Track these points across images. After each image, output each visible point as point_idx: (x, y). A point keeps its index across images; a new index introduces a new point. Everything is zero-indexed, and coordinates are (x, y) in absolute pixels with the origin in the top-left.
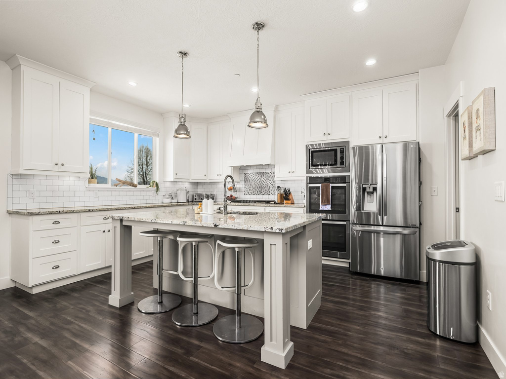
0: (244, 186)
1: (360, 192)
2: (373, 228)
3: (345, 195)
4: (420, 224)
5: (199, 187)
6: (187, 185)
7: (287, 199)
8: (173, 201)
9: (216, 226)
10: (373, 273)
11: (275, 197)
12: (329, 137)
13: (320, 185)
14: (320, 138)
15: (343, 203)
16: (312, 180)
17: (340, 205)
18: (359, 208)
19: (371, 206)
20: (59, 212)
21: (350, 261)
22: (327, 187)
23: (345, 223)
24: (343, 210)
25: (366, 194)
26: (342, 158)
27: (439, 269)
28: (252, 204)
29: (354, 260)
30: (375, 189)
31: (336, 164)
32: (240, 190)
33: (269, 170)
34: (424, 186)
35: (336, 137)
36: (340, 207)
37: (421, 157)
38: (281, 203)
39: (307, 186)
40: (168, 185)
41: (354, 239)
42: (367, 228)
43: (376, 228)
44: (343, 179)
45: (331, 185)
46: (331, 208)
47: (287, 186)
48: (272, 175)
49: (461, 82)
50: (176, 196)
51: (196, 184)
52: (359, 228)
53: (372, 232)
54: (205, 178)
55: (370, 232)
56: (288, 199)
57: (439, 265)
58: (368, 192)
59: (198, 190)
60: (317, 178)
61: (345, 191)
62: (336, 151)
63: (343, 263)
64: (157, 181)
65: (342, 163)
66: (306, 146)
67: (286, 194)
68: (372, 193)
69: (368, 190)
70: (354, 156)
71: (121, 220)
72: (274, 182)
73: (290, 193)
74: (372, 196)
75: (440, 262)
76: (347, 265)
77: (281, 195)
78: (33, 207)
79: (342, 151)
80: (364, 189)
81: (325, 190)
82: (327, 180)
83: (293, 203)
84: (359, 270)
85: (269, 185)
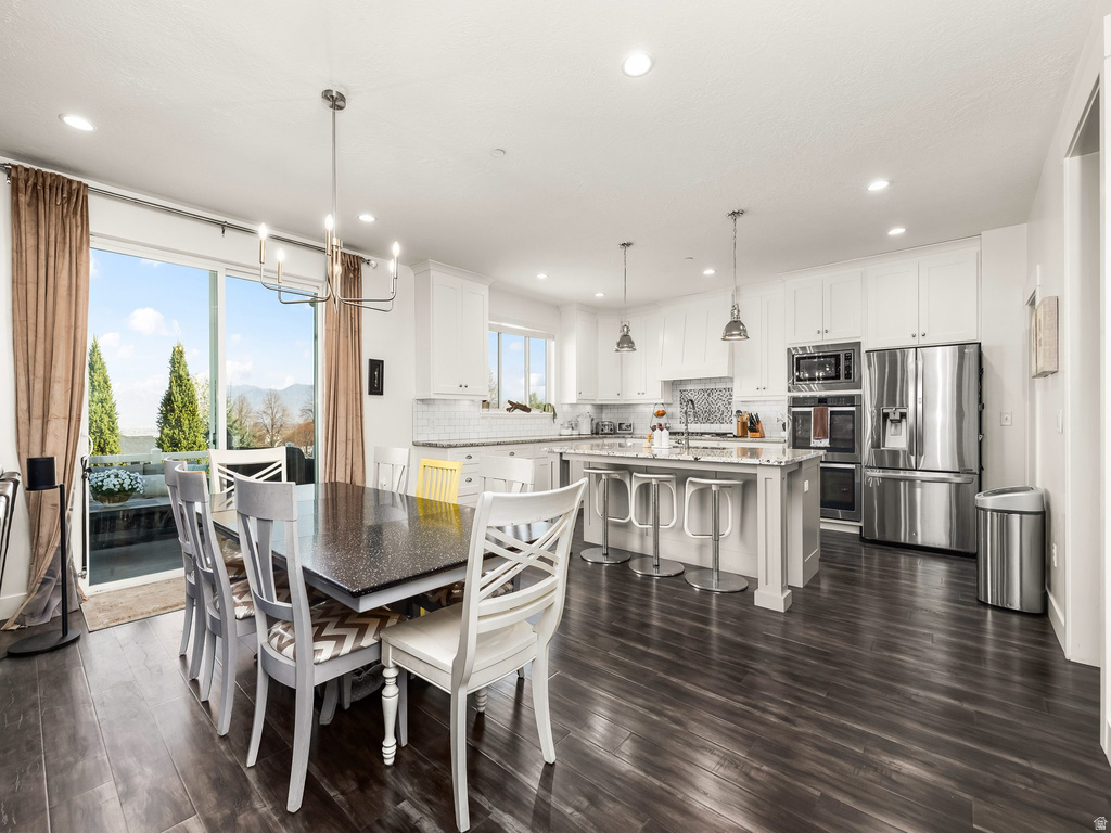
0: (679, 409)
1: (878, 419)
2: (902, 474)
3: (853, 423)
4: (981, 468)
5: (605, 411)
6: (589, 409)
7: (753, 430)
8: (575, 432)
9: (696, 459)
10: (902, 541)
11: (733, 428)
12: (826, 336)
13: (811, 409)
14: (810, 338)
15: (851, 437)
16: (796, 402)
17: (844, 440)
18: (877, 443)
19: (897, 440)
20: (472, 445)
21: (861, 524)
22: (823, 414)
23: (853, 466)
24: (851, 447)
25: (889, 423)
26: (848, 368)
27: (992, 523)
28: (698, 437)
29: (869, 522)
30: (903, 415)
31: (837, 377)
32: (672, 416)
33: (721, 386)
34: (988, 412)
35: (838, 336)
36: (844, 442)
37: (984, 366)
38: (744, 435)
39: (789, 411)
40: (566, 408)
41: (869, 490)
42: (891, 474)
43: (908, 474)
44: (850, 400)
45: (830, 409)
46: (830, 443)
47: (753, 410)
48: (728, 393)
49: (1038, 266)
50: (576, 425)
51: (601, 407)
52: (878, 473)
53: (901, 480)
54: (618, 398)
55: (897, 480)
56: (756, 431)
57: (992, 515)
58: (891, 421)
59: (604, 416)
60: (805, 398)
61: (854, 418)
62: (837, 357)
63: (850, 528)
64: (553, 403)
65: (848, 376)
66: (789, 350)
67: (751, 423)
68: (900, 421)
69: (891, 417)
70: (870, 365)
71: (561, 454)
72: (730, 403)
73: (758, 421)
74: (899, 427)
75: (993, 510)
76: (856, 531)
77: (744, 424)
78: (443, 439)
79: (848, 358)
80: (886, 416)
81: (820, 417)
82: (822, 401)
83: (763, 437)
84: (877, 537)
85: (722, 408)
